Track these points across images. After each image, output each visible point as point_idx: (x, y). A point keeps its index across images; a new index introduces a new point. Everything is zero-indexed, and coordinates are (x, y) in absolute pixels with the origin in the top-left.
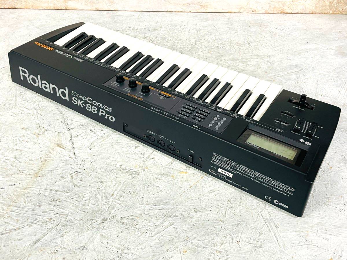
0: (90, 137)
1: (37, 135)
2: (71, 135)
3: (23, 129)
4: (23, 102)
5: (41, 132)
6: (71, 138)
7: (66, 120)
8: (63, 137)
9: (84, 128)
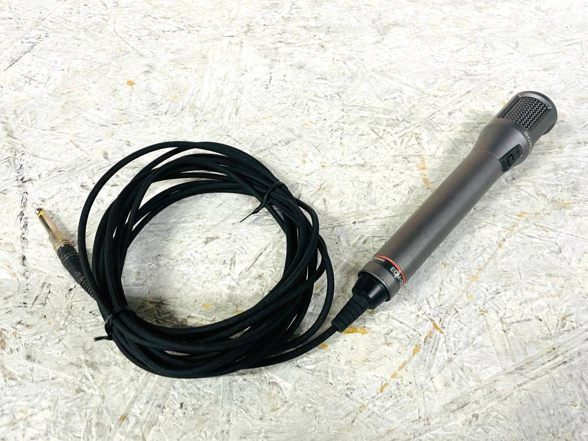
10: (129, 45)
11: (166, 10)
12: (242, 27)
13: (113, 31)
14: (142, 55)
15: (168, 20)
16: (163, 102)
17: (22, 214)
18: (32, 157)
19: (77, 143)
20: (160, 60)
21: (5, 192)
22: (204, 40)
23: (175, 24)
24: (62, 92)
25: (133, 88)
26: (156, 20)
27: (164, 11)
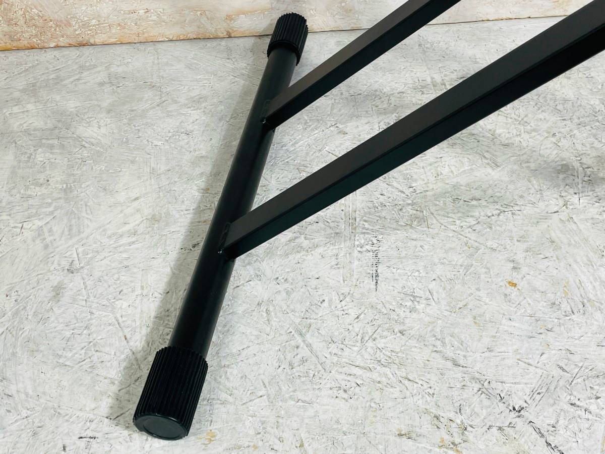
0: (587, 426)
1: (452, 446)
2: (537, 430)
3: (400, 435)
4: (334, 348)
5: (454, 434)
6: (543, 440)
7: (486, 384)
8: (523, 440)
9: (552, 401)
10: (470, 239)
11: (468, 189)
12: (557, 199)
13: (440, 225)
14: (494, 250)
15: (480, 202)
16: (559, 300)
17: (549, 444)
18: (499, 384)
19: (527, 361)
20: (514, 252)
21: (512, 425)
22: (535, 221)
23: (491, 206)
24: (459, 306)
25: (518, 289)
26: (470, 204)
27: (467, 190)
